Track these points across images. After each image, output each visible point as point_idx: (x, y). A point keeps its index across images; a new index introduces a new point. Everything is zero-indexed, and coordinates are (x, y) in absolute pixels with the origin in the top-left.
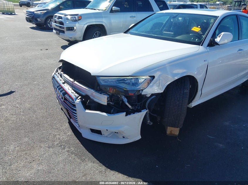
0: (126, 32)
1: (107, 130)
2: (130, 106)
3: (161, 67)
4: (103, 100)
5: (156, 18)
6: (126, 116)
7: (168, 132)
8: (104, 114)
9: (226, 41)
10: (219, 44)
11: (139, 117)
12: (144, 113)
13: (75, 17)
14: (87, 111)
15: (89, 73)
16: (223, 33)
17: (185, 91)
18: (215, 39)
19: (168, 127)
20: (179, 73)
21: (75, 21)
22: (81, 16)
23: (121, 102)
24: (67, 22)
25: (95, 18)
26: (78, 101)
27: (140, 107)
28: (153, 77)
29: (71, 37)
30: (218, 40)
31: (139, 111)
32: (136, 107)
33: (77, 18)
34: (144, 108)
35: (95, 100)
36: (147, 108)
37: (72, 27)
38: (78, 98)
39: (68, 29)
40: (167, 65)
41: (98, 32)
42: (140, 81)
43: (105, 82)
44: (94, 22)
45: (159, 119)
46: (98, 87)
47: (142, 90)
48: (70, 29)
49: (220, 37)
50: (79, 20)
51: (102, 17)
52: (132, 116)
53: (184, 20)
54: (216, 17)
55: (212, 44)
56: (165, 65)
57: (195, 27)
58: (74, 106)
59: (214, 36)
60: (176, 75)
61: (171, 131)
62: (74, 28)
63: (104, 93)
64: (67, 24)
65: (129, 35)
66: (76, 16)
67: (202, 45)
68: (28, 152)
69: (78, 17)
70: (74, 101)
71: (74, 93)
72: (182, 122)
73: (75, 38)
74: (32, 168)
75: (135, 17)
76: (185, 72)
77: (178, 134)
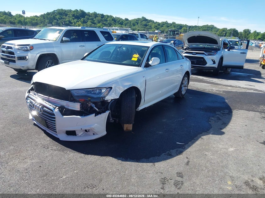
0: (82, 59)
1: (81, 129)
2: (97, 110)
3: (116, 81)
4: (77, 107)
5: (106, 47)
6: (95, 116)
7: (125, 129)
8: (79, 117)
9: (156, 63)
10: (152, 65)
11: (104, 116)
12: (107, 113)
13: (26, 47)
14: (64, 117)
15: (64, 89)
16: (153, 58)
17: (133, 97)
18: (149, 62)
19: (125, 125)
20: (128, 85)
21: (26, 51)
22: (33, 46)
23: (89, 109)
24: (18, 52)
25: (46, 48)
26: (57, 110)
27: (105, 109)
28: (111, 88)
29: (23, 66)
30: (150, 63)
31: (104, 112)
32: (102, 109)
33: (28, 48)
34: (107, 110)
35: (70, 108)
36: (109, 109)
37: (24, 57)
38: (56, 108)
39: (19, 58)
40: (118, 80)
41: (50, 60)
42: (103, 91)
43: (77, 94)
44: (45, 51)
45: (118, 121)
46: (72, 98)
47: (105, 97)
48: (22, 58)
49: (152, 61)
50: (31, 50)
51: (53, 47)
52: (99, 116)
53: (127, 49)
54: (148, 47)
55: (147, 66)
56: (117, 80)
57: (135, 55)
58: (54, 115)
59: (148, 60)
60: (126, 86)
61: (127, 128)
62: (26, 57)
63: (77, 102)
64: (18, 54)
65: (86, 61)
66: (28, 46)
67: (140, 67)
68: (18, 154)
69: (30, 47)
70: (53, 111)
71: (52, 105)
72: (133, 119)
73: (27, 67)
74: (26, 163)
75: (84, 46)
76: (131, 84)
77: (132, 129)
